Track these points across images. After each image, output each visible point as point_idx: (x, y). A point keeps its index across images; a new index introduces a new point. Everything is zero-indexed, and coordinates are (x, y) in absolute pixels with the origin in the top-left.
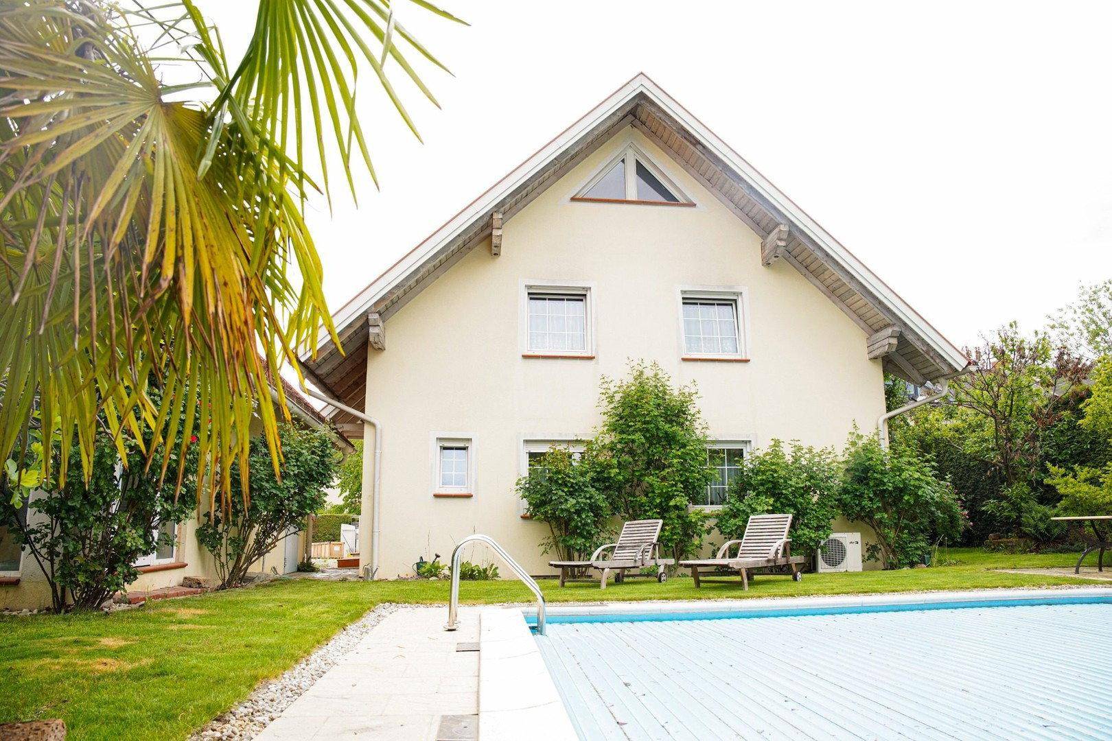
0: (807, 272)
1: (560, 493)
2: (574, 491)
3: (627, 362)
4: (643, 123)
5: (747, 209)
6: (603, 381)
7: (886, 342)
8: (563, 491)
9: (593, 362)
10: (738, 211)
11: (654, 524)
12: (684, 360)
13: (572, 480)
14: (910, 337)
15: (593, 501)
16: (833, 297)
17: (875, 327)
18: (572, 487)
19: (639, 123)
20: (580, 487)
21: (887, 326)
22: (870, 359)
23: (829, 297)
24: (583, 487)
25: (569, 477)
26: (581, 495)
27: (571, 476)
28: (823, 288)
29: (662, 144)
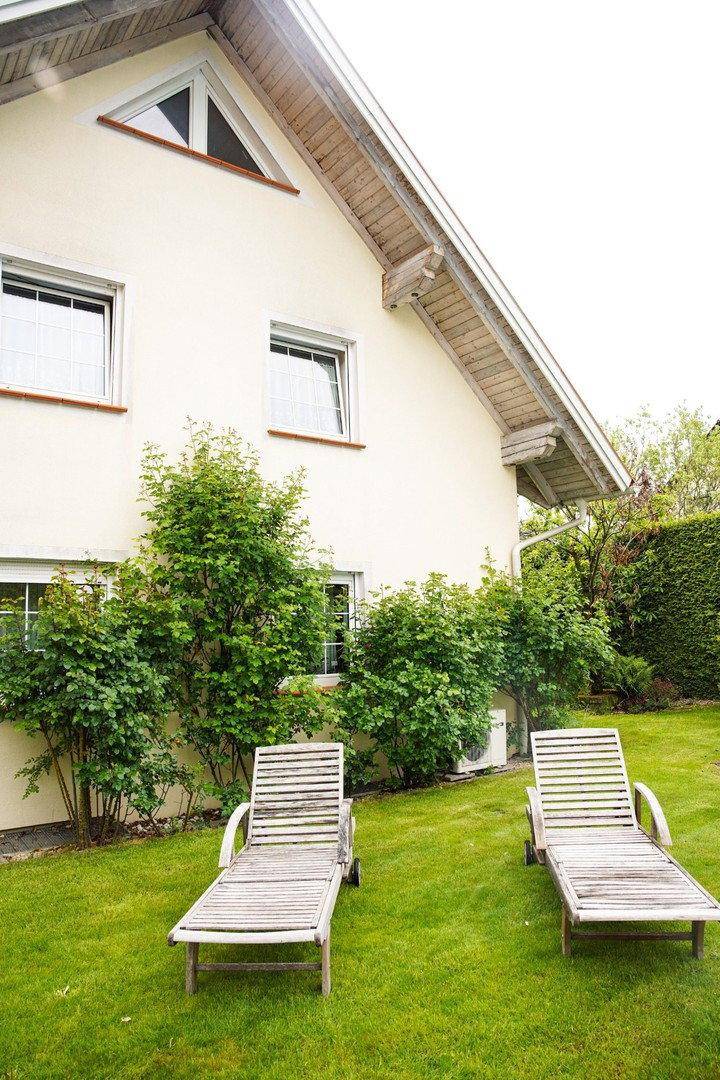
0: (438, 331)
1: (81, 674)
2: (110, 669)
3: (187, 424)
4: (228, 36)
5: (369, 220)
6: (147, 453)
7: (543, 441)
8: (88, 672)
9: (124, 417)
10: (354, 219)
11: (328, 755)
12: (273, 433)
13: (104, 648)
14: (571, 439)
15: (146, 688)
16: (466, 373)
17: (514, 422)
18: (104, 661)
19: (220, 34)
20: (118, 662)
21: (546, 419)
22: (505, 465)
23: (462, 372)
24: (123, 661)
25: (98, 641)
26: (121, 678)
27: (103, 638)
28: (456, 359)
29: (254, 82)
